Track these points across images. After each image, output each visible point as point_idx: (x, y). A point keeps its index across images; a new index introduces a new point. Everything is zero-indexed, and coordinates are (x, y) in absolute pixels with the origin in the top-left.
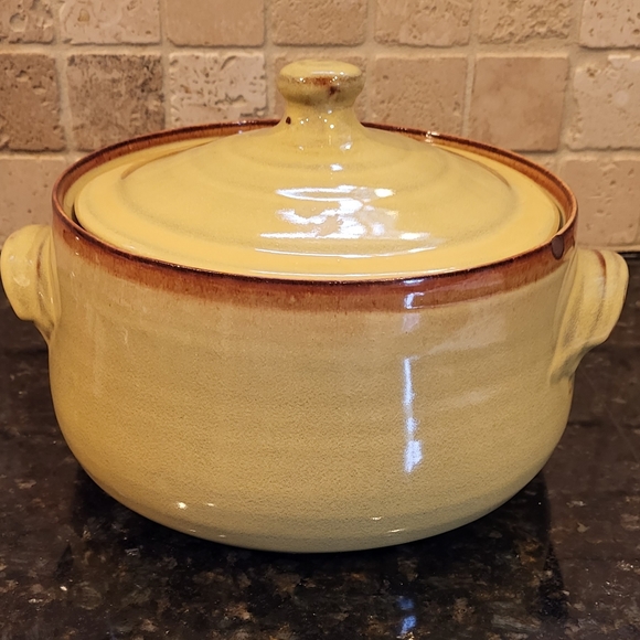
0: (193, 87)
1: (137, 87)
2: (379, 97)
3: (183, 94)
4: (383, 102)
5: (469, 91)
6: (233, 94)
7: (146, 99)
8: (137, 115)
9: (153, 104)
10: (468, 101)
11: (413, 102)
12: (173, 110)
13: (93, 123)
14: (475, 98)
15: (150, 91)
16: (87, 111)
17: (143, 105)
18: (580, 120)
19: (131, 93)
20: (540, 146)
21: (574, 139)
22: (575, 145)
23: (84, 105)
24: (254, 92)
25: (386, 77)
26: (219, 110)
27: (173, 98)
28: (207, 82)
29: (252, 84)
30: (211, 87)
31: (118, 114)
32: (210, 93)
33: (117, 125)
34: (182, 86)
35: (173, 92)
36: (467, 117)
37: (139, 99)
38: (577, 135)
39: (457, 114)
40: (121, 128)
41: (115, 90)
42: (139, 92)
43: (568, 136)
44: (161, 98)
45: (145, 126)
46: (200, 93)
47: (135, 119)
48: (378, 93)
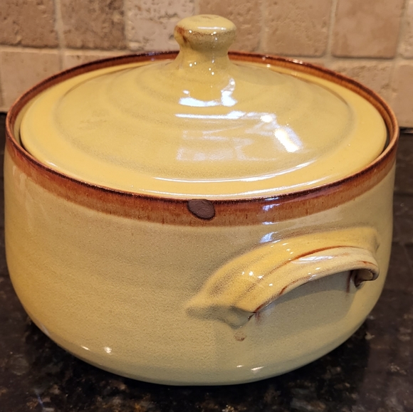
0: (144, 6)
1: (106, 6)
2: (271, 17)
3: (137, 11)
4: (273, 20)
5: (333, 15)
6: (171, 12)
7: (112, 14)
8: (106, 25)
9: (116, 17)
10: (333, 21)
11: (294, 21)
12: (130, 22)
13: (77, 29)
14: (338, 21)
15: (115, 9)
16: (73, 21)
17: (110, 19)
18: (411, 37)
19: (102, 10)
20: (382, 54)
21: (406, 50)
22: (407, 54)
23: (70, 17)
24: (185, 11)
25: (276, 3)
26: (161, 23)
27: (130, 14)
28: (153, 4)
29: (184, 6)
30: (156, 7)
31: (93, 24)
32: (155, 11)
33: (93, 31)
34: (136, 6)
35: (130, 9)
36: (331, 33)
37: (107, 14)
38: (409, 48)
39: (324, 30)
40: (95, 33)
41: (91, 8)
42: (107, 9)
43: (402, 48)
44: (122, 13)
45: (111, 32)
46: (148, 11)
47: (105, 27)
48: (270, 14)
